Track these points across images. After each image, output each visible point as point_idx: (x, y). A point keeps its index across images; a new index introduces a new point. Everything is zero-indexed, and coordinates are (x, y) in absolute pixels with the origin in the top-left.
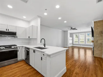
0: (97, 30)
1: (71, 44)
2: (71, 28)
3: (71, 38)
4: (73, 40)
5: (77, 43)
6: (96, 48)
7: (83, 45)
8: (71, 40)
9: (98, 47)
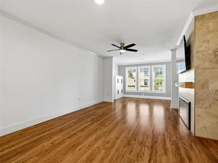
0: (205, 45)
1: (120, 91)
2: (122, 46)
3: (121, 78)
4: (124, 82)
5: (134, 89)
6: (201, 108)
7: (146, 94)
8: (120, 81)
9: (210, 105)
